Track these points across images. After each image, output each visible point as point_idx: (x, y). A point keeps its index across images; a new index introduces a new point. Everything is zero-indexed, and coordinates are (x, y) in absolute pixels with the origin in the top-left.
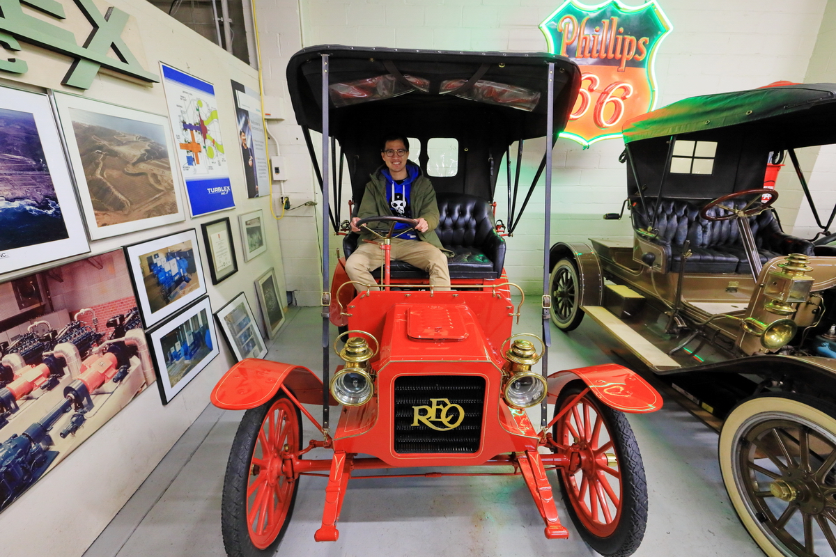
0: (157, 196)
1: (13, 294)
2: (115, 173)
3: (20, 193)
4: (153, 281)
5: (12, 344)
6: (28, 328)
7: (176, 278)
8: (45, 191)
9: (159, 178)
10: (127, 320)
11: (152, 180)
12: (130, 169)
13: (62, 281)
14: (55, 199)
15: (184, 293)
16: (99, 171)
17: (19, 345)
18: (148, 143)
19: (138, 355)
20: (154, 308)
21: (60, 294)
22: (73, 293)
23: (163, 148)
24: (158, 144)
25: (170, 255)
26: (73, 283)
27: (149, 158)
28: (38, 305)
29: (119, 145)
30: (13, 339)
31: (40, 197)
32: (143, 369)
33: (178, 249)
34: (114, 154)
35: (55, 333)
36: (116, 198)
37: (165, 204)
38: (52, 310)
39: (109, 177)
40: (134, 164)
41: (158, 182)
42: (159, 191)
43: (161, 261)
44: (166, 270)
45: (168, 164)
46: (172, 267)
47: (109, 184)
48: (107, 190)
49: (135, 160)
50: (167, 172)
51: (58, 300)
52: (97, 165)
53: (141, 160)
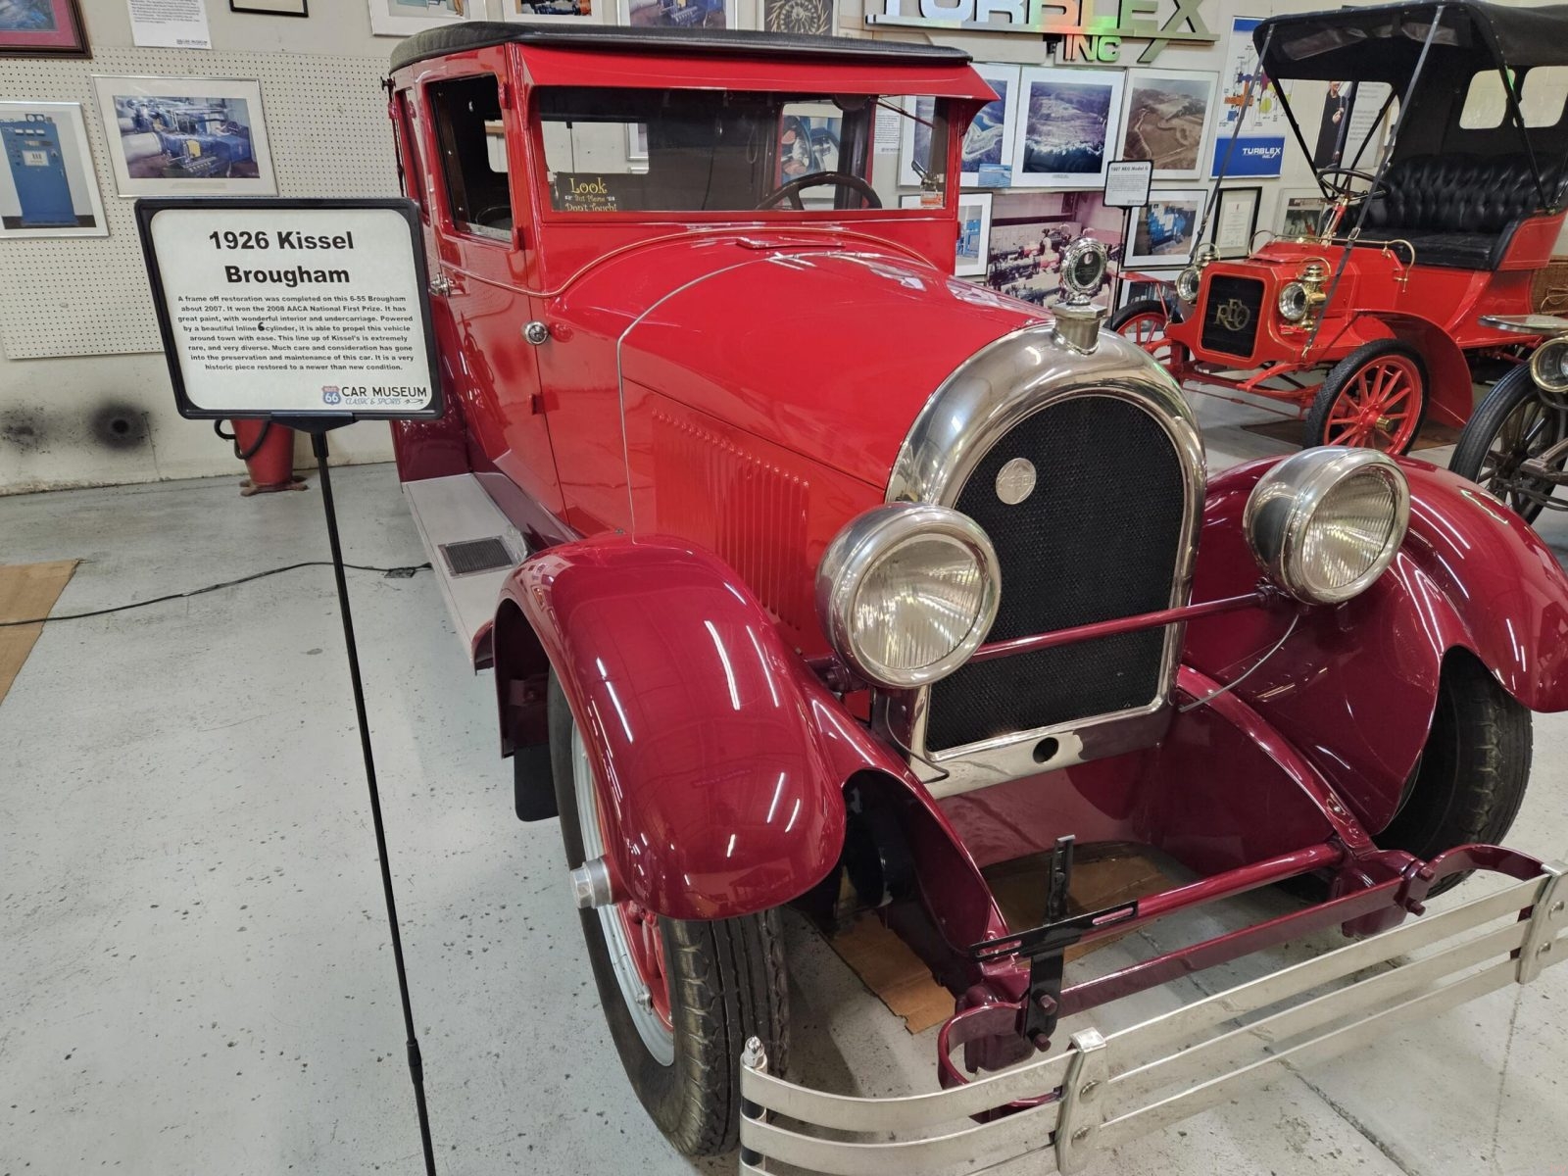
0: (1178, 150)
1: (1062, 201)
2: (1149, 128)
3: (1088, 139)
4: (1145, 228)
5: (1051, 232)
6: (1060, 226)
7: (1167, 234)
8: (1100, 138)
9: (1188, 133)
10: (1113, 251)
11: (1178, 135)
12: (1163, 125)
13: (1086, 202)
14: (1103, 144)
15: (1169, 253)
16: (1137, 126)
17: (1053, 235)
18: (1188, 100)
19: (1109, 285)
20: (1136, 253)
21: (1083, 210)
22: (1089, 214)
23: (1202, 104)
24: (1199, 100)
25: (1169, 210)
26: (1091, 207)
27: (1184, 114)
28: (1069, 214)
29: (1160, 103)
30: (1053, 229)
31: (1096, 142)
32: (1109, 299)
33: (1180, 206)
34: (1153, 111)
35: (1070, 237)
36: (1142, 148)
37: (1184, 159)
38: (1075, 221)
39: (1144, 131)
40: (1167, 120)
41: (1185, 137)
42: (1182, 145)
43: (1159, 213)
44: (1160, 223)
45: (1203, 120)
46: (1167, 222)
47: (1141, 136)
48: (1139, 140)
49: (1171, 115)
50: (1198, 127)
51: (1080, 215)
52: (1139, 120)
53: (1176, 116)
